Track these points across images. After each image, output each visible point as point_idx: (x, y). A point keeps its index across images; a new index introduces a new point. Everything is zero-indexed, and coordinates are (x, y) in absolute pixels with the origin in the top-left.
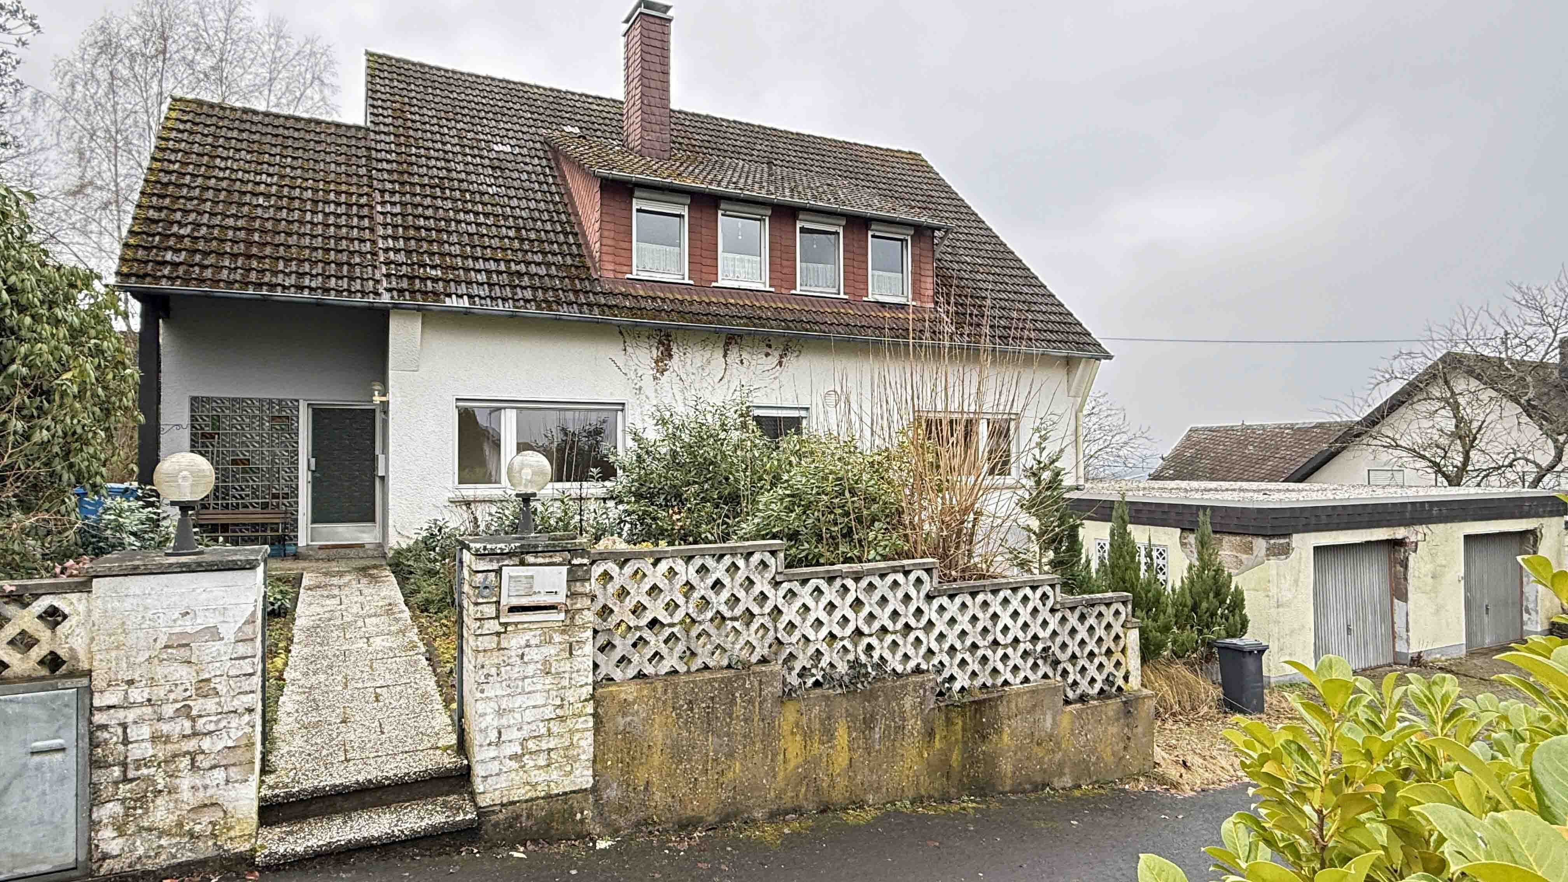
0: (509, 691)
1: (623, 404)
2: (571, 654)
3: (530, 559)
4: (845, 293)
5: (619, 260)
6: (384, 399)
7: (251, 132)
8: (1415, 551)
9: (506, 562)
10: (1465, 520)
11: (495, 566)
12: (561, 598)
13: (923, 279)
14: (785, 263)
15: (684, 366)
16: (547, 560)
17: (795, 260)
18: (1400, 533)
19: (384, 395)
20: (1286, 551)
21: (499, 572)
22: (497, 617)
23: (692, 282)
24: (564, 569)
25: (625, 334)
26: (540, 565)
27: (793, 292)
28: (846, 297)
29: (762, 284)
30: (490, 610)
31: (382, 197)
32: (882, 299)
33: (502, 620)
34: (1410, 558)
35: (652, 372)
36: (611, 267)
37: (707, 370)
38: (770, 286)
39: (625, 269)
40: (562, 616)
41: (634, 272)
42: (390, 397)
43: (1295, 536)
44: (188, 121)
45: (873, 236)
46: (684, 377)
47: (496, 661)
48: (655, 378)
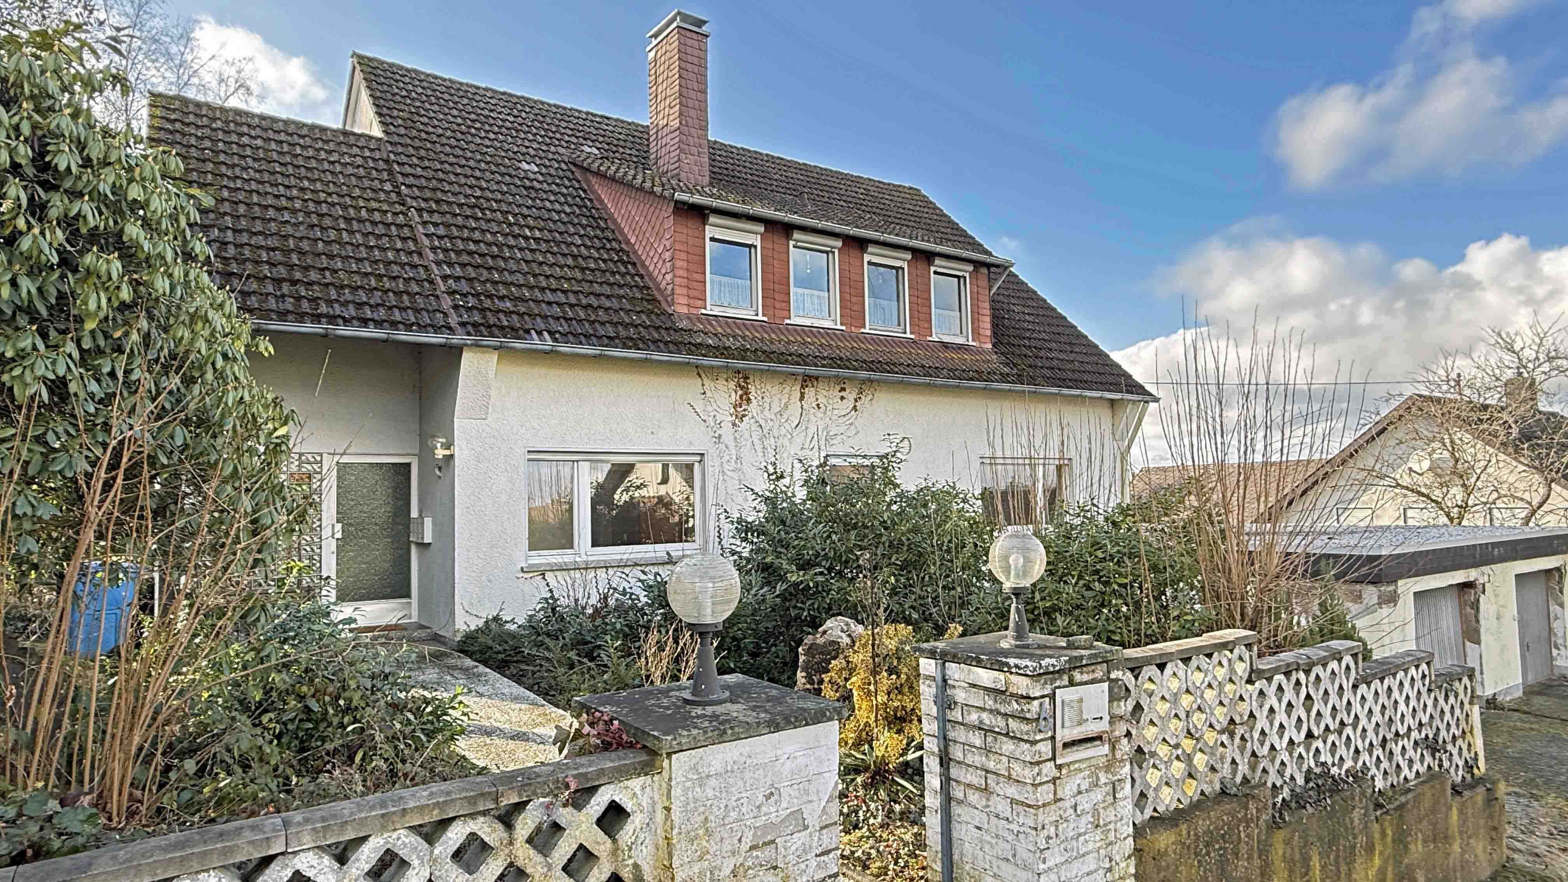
0: (1067, 855)
1: (702, 455)
2: (1115, 797)
3: (1078, 676)
4: (911, 333)
5: (692, 293)
6: (447, 452)
7: (251, 137)
8: (1484, 592)
9: (1058, 684)
10: (1515, 559)
11: (1048, 690)
12: (1103, 726)
13: (981, 318)
14: (854, 299)
15: (762, 412)
16: (1091, 677)
17: (863, 297)
18: (1472, 574)
19: (448, 448)
20: (1392, 599)
21: (1053, 697)
22: (1054, 758)
23: (765, 319)
24: (1106, 685)
25: (703, 376)
26: (1086, 683)
27: (863, 330)
28: (913, 336)
29: (831, 321)
30: (1045, 748)
31: (421, 216)
32: (946, 339)
33: (1058, 762)
34: (1481, 600)
35: (730, 419)
36: (684, 301)
37: (785, 416)
38: (842, 324)
39: (699, 303)
40: (1106, 749)
41: (708, 307)
42: (456, 450)
43: (1400, 583)
44: (176, 120)
45: (935, 273)
46: (763, 423)
47: (1054, 818)
48: (734, 425)
